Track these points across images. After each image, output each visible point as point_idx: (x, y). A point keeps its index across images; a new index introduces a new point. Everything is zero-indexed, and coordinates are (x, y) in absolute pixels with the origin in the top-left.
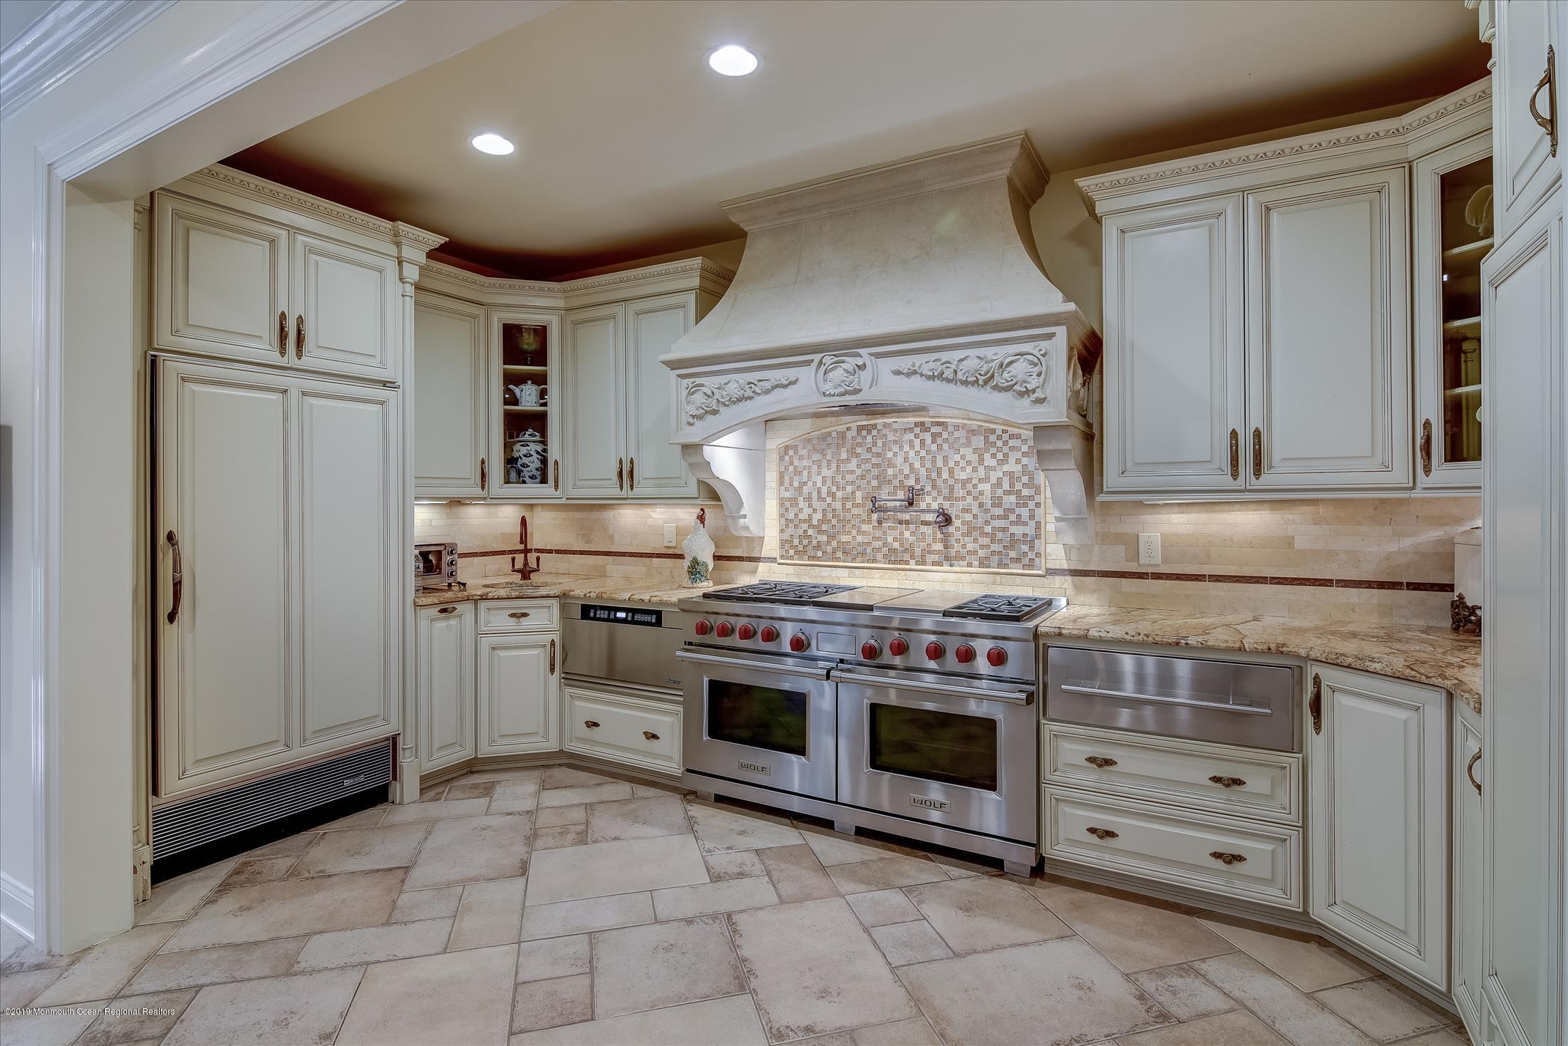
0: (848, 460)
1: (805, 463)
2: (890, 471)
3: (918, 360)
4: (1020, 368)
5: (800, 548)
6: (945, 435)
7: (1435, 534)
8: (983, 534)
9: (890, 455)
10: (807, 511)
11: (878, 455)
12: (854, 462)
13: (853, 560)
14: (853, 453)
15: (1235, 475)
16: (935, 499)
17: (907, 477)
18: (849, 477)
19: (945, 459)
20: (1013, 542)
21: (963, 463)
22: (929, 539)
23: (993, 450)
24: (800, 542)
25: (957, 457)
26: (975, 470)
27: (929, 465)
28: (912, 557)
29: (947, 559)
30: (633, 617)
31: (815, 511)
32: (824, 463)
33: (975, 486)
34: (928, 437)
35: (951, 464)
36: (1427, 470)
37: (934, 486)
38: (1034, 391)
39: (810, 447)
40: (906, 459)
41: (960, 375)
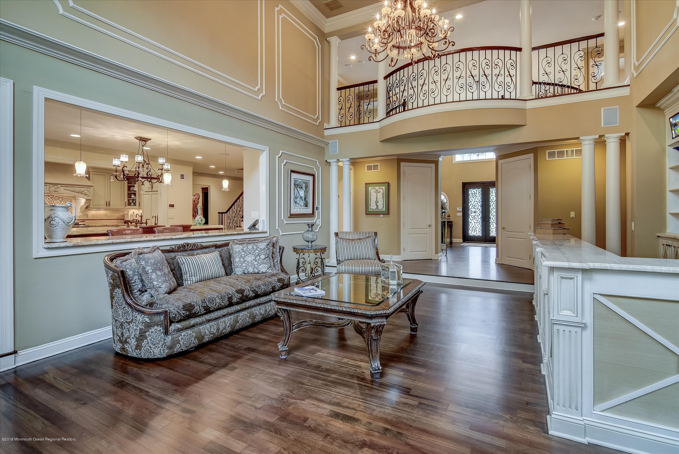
3: (68, 188)
4: (86, 191)
6: (54, 197)
7: (122, 213)
21: (57, 203)
23: (63, 201)
27: (50, 202)
35: (55, 203)
36: (126, 207)
38: (88, 195)
41: (76, 191)
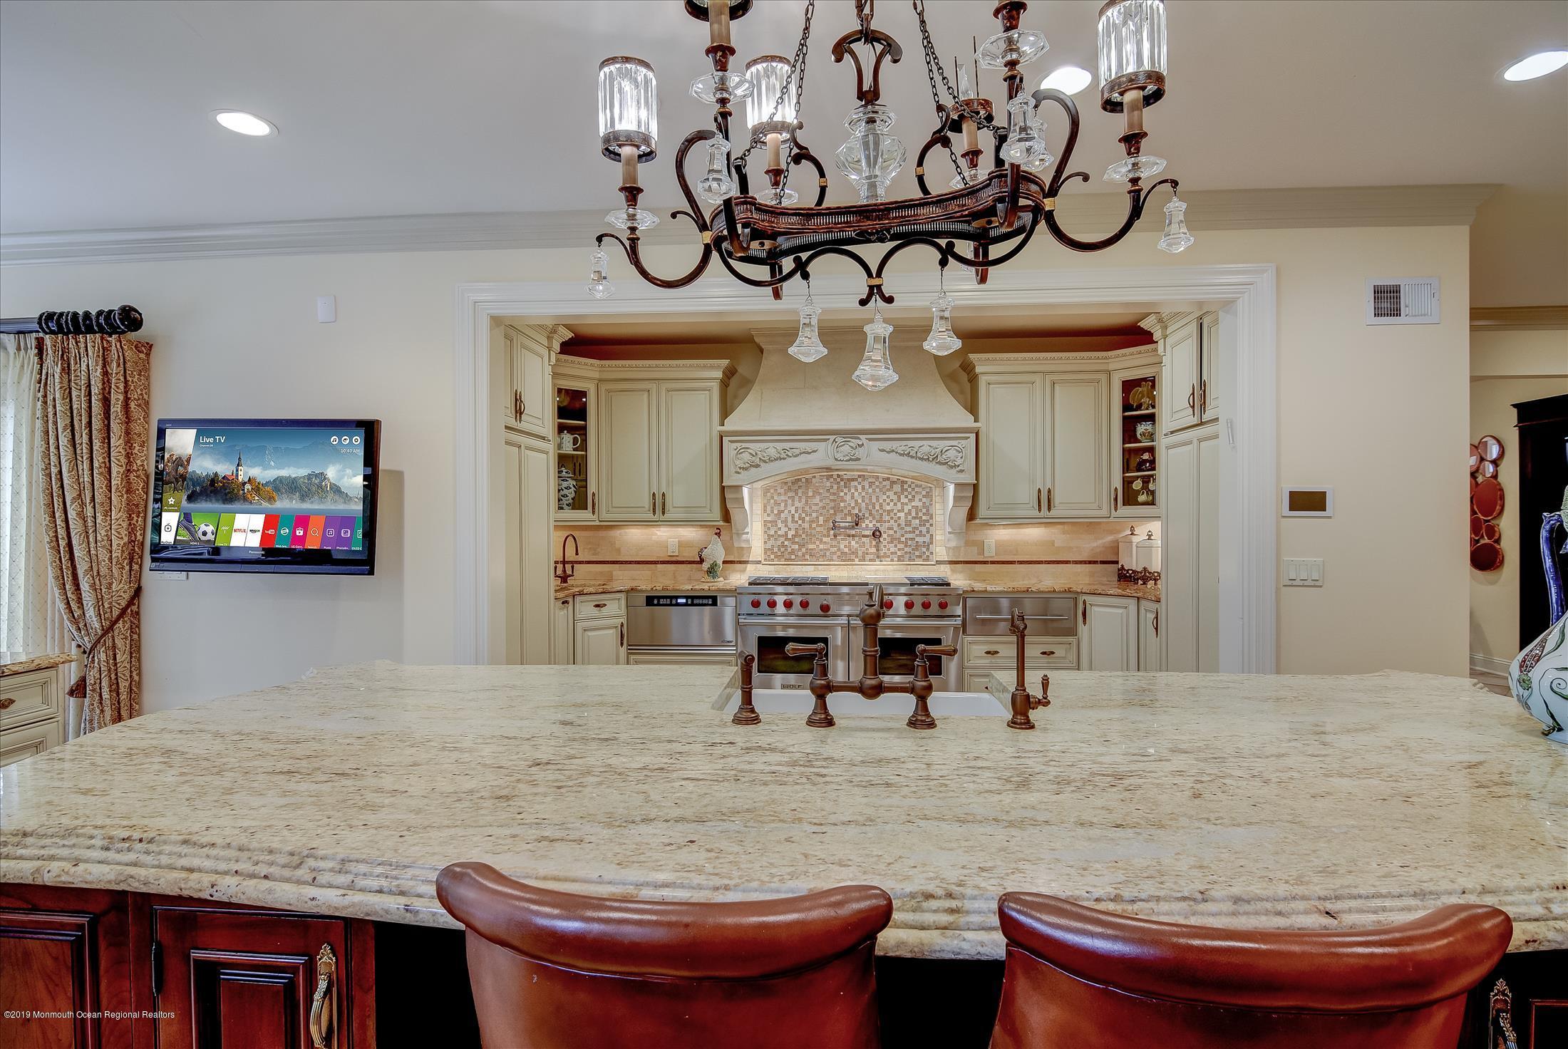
0: (814, 496)
1: (783, 498)
2: (842, 504)
3: (894, 445)
4: (952, 454)
5: (779, 554)
6: (877, 483)
8: (900, 542)
9: (842, 494)
10: (784, 529)
11: (834, 494)
12: (818, 498)
13: (818, 560)
14: (816, 493)
15: (1040, 510)
16: (871, 522)
17: (853, 508)
18: (814, 508)
19: (878, 498)
20: (917, 546)
21: (888, 501)
22: (867, 546)
23: (906, 493)
24: (779, 550)
25: (885, 497)
26: (895, 504)
27: (867, 501)
28: (857, 557)
29: (878, 557)
30: (692, 601)
31: (790, 529)
32: (797, 498)
33: (895, 514)
34: (866, 484)
35: (881, 501)
36: (1116, 510)
37: (871, 514)
38: (958, 466)
39: (786, 488)
40: (853, 497)
41: (919, 455)
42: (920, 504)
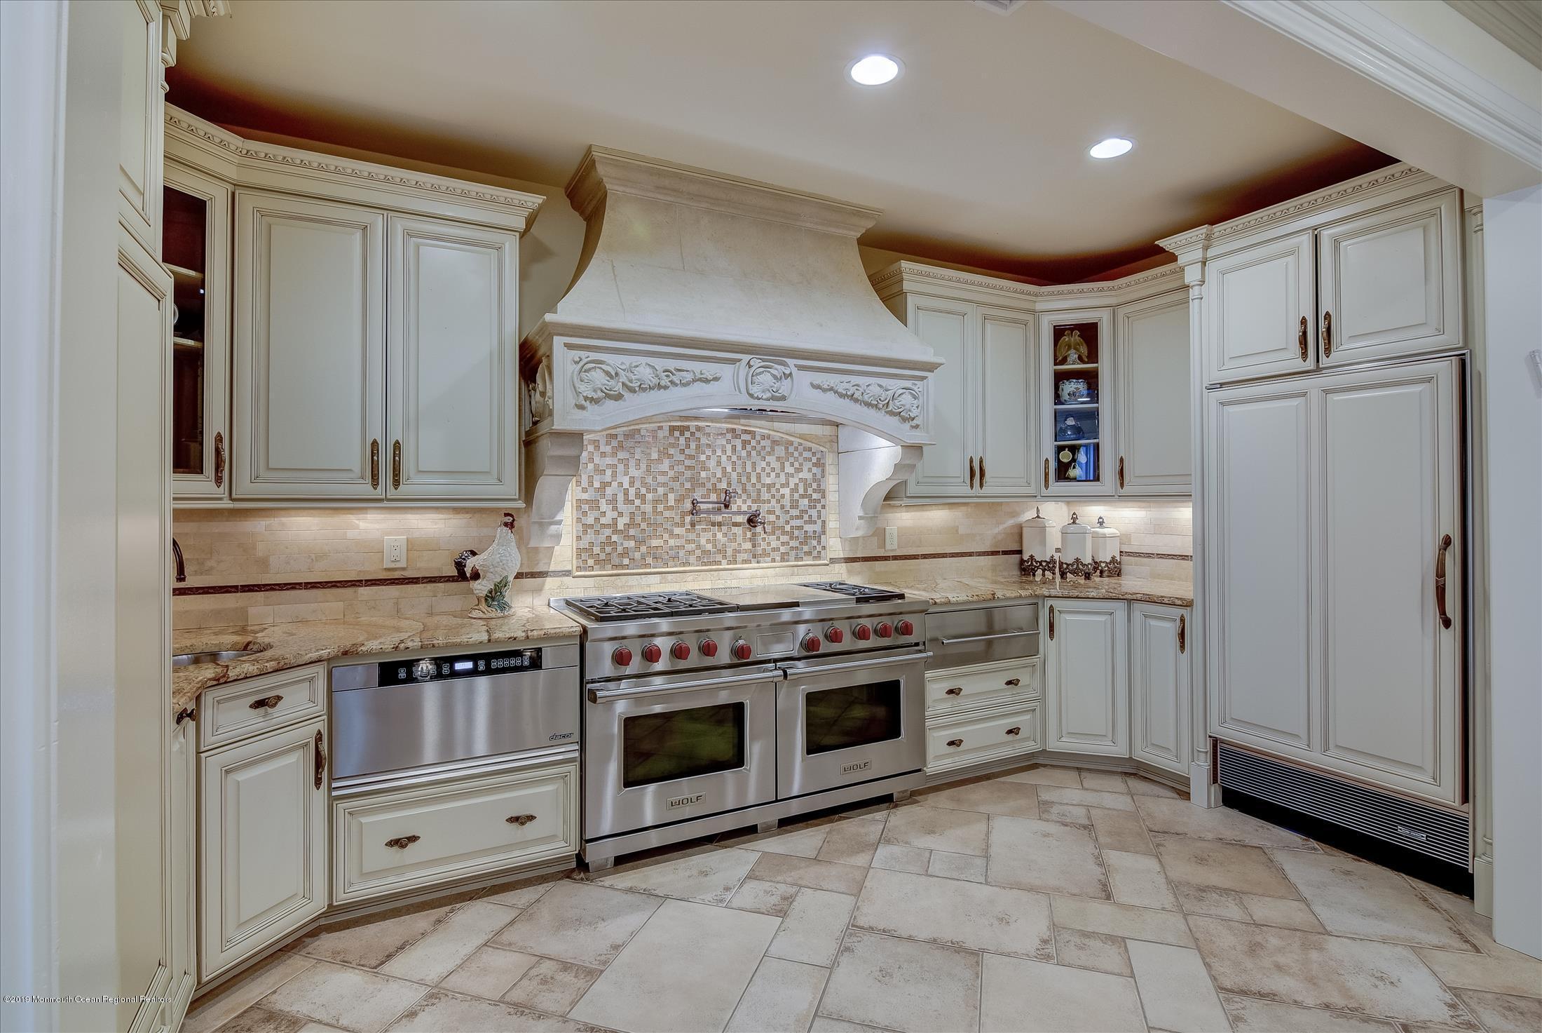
0: (659, 460)
1: (609, 461)
2: (703, 474)
3: (833, 378)
4: (907, 399)
5: (603, 556)
6: (753, 443)
8: (784, 533)
9: (703, 458)
10: (611, 515)
11: (691, 457)
12: (666, 462)
13: (667, 565)
14: (664, 454)
15: (971, 486)
16: (744, 502)
17: (720, 480)
18: (661, 479)
19: (754, 464)
20: (806, 539)
21: (768, 470)
22: (740, 539)
23: (791, 460)
24: (603, 550)
25: (764, 464)
26: (778, 476)
27: (739, 470)
28: (725, 557)
29: (754, 556)
30: (487, 666)
31: (621, 514)
32: (632, 463)
33: (778, 490)
34: (738, 443)
36: (1047, 486)
37: (744, 490)
38: (913, 419)
39: (615, 443)
40: (719, 463)
41: (866, 397)
42: (809, 476)
